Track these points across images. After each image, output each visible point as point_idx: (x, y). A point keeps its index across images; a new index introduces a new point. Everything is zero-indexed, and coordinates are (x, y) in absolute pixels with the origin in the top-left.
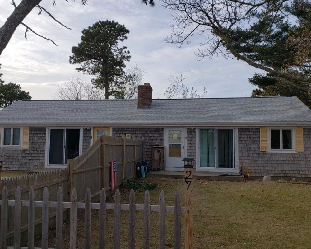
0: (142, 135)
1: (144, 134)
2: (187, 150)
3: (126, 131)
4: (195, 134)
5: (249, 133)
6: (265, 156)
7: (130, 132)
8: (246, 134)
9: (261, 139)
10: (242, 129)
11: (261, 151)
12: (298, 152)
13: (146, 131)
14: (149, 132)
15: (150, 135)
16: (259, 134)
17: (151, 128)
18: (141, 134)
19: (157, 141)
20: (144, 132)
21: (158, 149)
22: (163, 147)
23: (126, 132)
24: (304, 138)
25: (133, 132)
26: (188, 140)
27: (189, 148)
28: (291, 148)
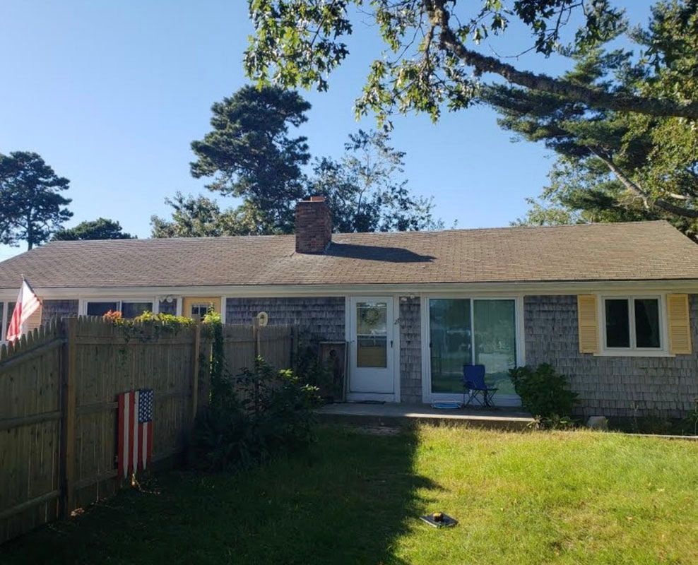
0: (295, 314)
1: (299, 313)
2: (401, 349)
3: (257, 306)
4: (418, 311)
5: (552, 309)
6: (593, 364)
7: (267, 309)
8: (545, 311)
9: (581, 323)
10: (534, 297)
11: (581, 352)
12: (677, 355)
13: (304, 306)
14: (310, 308)
15: (314, 315)
16: (577, 311)
17: (316, 299)
18: (293, 312)
19: (330, 329)
20: (300, 309)
21: (332, 349)
22: (344, 344)
23: (258, 309)
24: (691, 319)
25: (273, 309)
26: (403, 327)
27: (405, 345)
28: (658, 346)
